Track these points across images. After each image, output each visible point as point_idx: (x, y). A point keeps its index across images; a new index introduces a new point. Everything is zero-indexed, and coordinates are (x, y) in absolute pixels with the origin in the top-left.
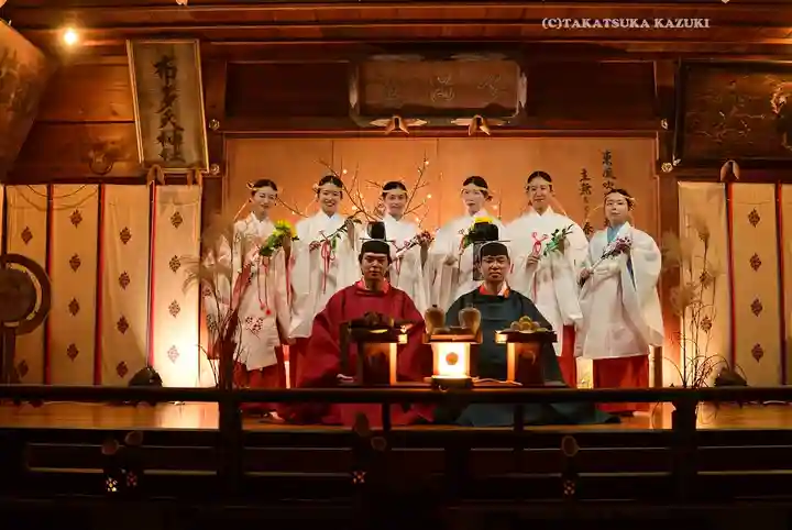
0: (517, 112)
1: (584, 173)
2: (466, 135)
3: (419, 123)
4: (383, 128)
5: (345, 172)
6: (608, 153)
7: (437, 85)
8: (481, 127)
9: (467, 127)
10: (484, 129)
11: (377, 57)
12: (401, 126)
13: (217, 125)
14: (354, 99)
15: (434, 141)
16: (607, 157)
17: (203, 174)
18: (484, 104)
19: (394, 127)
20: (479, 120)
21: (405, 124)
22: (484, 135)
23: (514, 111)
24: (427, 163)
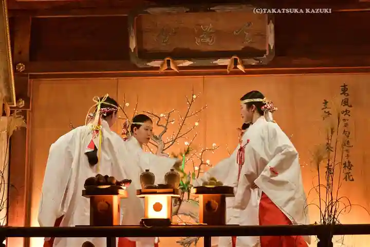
0: (267, 52)
1: (326, 102)
2: (226, 74)
3: (187, 63)
4: (158, 68)
5: (127, 104)
6: (345, 86)
7: (201, 32)
8: (238, 66)
9: (225, 67)
10: (240, 67)
11: (151, 10)
12: (172, 66)
13: (22, 68)
14: (133, 45)
15: (200, 78)
16: (345, 89)
17: (10, 107)
18: (240, 47)
19: (166, 67)
20: (236, 60)
21: (175, 64)
22: (240, 73)
23: (265, 52)
24: (194, 97)
